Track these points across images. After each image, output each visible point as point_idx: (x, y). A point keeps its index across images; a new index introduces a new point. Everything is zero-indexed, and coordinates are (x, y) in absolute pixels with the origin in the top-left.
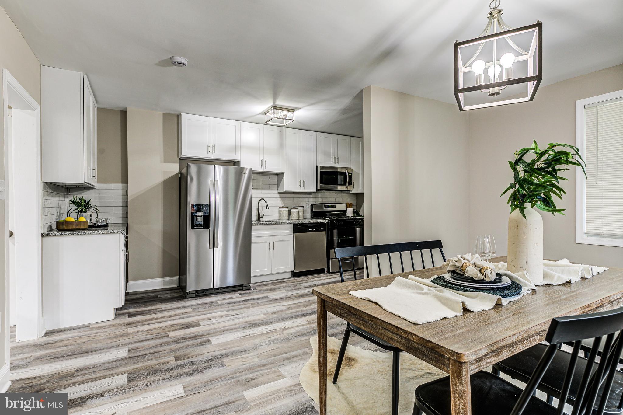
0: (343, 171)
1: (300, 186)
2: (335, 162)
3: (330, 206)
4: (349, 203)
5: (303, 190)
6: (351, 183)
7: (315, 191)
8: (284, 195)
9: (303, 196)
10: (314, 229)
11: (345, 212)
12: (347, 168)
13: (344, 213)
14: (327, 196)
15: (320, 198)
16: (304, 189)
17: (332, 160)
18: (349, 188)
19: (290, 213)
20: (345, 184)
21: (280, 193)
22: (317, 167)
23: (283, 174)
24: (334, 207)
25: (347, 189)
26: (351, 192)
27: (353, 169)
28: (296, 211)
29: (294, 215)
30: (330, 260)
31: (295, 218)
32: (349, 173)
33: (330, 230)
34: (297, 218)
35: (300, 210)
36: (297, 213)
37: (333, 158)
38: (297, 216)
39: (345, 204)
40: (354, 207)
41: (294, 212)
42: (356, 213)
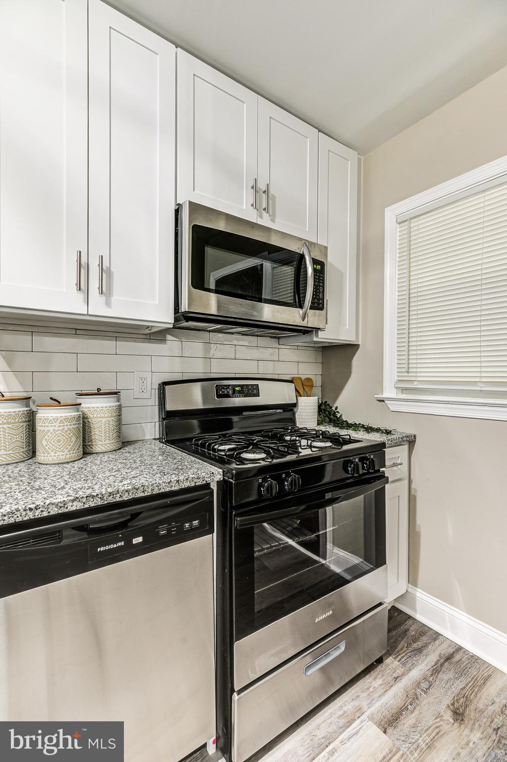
0: (294, 247)
1: (80, 285)
2: (258, 207)
3: (238, 388)
4: (303, 377)
5: (98, 308)
6: (318, 304)
10: (138, 540)
11: (290, 408)
12: (309, 245)
13: (287, 415)
14: (227, 351)
16: (108, 304)
17: (247, 197)
18: (313, 319)
20: (297, 302)
22: (179, 212)
24: (251, 391)
26: (315, 339)
27: (326, 248)
28: (57, 424)
29: (46, 437)
30: (235, 696)
31: (55, 453)
32: (315, 262)
33: (236, 528)
34: (64, 452)
35: (95, 415)
36: (63, 429)
37: (252, 192)
38: (64, 441)
39: (291, 381)
40: (317, 390)
41: (46, 429)
42: (326, 412)
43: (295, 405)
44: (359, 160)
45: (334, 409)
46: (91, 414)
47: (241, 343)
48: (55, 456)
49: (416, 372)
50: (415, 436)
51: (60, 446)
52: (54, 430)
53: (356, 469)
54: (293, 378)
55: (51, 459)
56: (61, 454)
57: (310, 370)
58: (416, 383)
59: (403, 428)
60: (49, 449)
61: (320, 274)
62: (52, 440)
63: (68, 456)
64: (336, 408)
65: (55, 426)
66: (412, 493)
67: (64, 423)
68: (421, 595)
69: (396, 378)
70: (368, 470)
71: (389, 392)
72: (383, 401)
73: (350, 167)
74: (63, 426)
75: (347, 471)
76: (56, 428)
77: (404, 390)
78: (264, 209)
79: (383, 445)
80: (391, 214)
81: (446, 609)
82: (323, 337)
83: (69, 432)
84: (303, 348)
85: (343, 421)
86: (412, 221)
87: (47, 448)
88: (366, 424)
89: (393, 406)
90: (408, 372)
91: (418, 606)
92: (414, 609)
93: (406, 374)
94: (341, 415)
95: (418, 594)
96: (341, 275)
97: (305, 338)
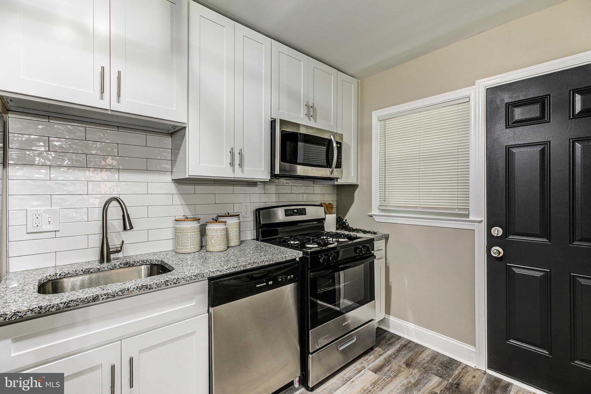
0: (326, 136)
1: (232, 164)
2: (308, 115)
3: (295, 211)
4: (327, 203)
5: (238, 174)
6: (339, 165)
7: (267, 177)
8: (190, 188)
9: (237, 189)
10: (271, 283)
11: (321, 221)
12: (335, 134)
13: (320, 224)
14: (288, 190)
15: (274, 195)
16: (242, 172)
17: (303, 111)
18: (336, 173)
19: (203, 232)
20: (329, 165)
21: (178, 182)
22: (273, 123)
23: (183, 131)
24: (302, 212)
25: (332, 176)
26: (336, 183)
27: (342, 135)
28: (219, 232)
29: (214, 238)
30: (310, 356)
31: (218, 246)
32: (337, 143)
33: (310, 278)
34: (222, 246)
35: (231, 227)
36: (222, 234)
37: (306, 108)
38: (222, 240)
39: (321, 205)
40: (334, 210)
41: (214, 234)
42: (341, 223)
43: (324, 219)
44: (358, 82)
45: (344, 220)
46: (229, 227)
48: (218, 248)
49: (389, 201)
50: (388, 235)
51: (220, 243)
52: (218, 235)
53: (361, 251)
54: (321, 204)
55: (216, 249)
56: (221, 246)
57: (330, 198)
58: (389, 207)
59: (383, 231)
60: (215, 244)
61: (339, 149)
62: (217, 240)
63: (223, 248)
64: (346, 220)
65: (218, 233)
66: (387, 265)
67: (222, 231)
68: (392, 319)
69: (379, 204)
70: (366, 252)
71: (375, 211)
72: (372, 216)
73: (353, 88)
74: (222, 233)
75: (356, 253)
76: (219, 234)
77: (382, 210)
78: (312, 116)
79: (373, 240)
80: (375, 115)
81: (404, 324)
82: (340, 182)
83: (224, 236)
84: (326, 186)
85: (350, 228)
86: (386, 121)
87: (214, 244)
88: (363, 229)
89: (377, 219)
90: (385, 201)
91: (391, 324)
92: (389, 327)
93: (384, 202)
94: (348, 225)
95: (390, 319)
96: (349, 147)
97: (331, 183)
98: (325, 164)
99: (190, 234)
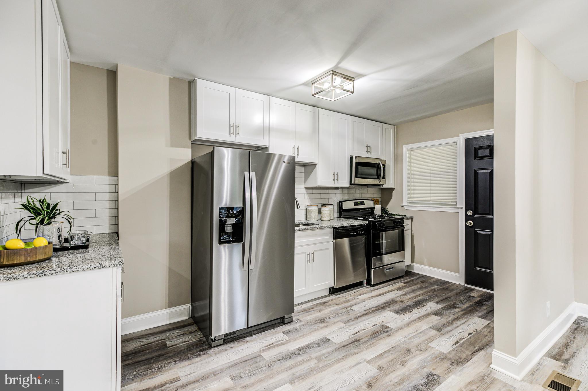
0: (377, 162)
1: (334, 180)
2: (368, 152)
3: (359, 203)
4: (375, 199)
5: (336, 184)
6: (384, 178)
7: (347, 185)
8: (311, 191)
9: (330, 191)
10: (355, 233)
11: (373, 209)
12: (382, 160)
13: (372, 211)
15: (347, 194)
16: (338, 183)
17: (365, 149)
18: (382, 182)
19: (320, 212)
20: (378, 178)
21: (306, 188)
22: (351, 158)
23: (314, 166)
24: (362, 203)
25: (380, 184)
26: (382, 187)
27: (386, 160)
29: (325, 215)
30: (372, 270)
32: (383, 165)
33: (372, 233)
34: (329, 218)
35: (331, 209)
37: (366, 148)
38: (329, 215)
39: (372, 200)
40: (380, 203)
41: (325, 213)
42: (384, 210)
43: (374, 208)
44: (395, 127)
45: (386, 209)
47: (357, 188)
48: (327, 219)
49: (413, 198)
50: (413, 217)
53: (397, 223)
54: (372, 199)
57: (377, 196)
58: (413, 201)
59: (409, 215)
61: (384, 168)
62: (327, 215)
64: (387, 209)
66: (412, 234)
68: (415, 265)
69: (407, 199)
70: (400, 224)
71: (405, 203)
72: (403, 206)
73: (392, 131)
75: (394, 224)
77: (410, 203)
78: (369, 152)
79: (404, 218)
80: (405, 148)
81: (422, 267)
82: (384, 186)
84: (375, 188)
85: (390, 214)
86: (412, 151)
87: (325, 217)
88: (397, 214)
89: (406, 208)
90: (411, 197)
91: (414, 268)
92: (413, 270)
93: (410, 198)
94: (388, 212)
95: (414, 265)
96: (389, 166)
97: (379, 187)
98: (376, 177)
99: (315, 212)
